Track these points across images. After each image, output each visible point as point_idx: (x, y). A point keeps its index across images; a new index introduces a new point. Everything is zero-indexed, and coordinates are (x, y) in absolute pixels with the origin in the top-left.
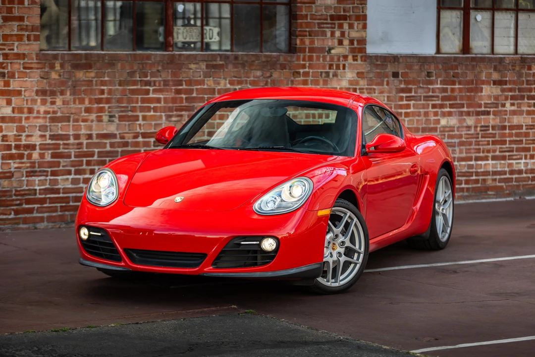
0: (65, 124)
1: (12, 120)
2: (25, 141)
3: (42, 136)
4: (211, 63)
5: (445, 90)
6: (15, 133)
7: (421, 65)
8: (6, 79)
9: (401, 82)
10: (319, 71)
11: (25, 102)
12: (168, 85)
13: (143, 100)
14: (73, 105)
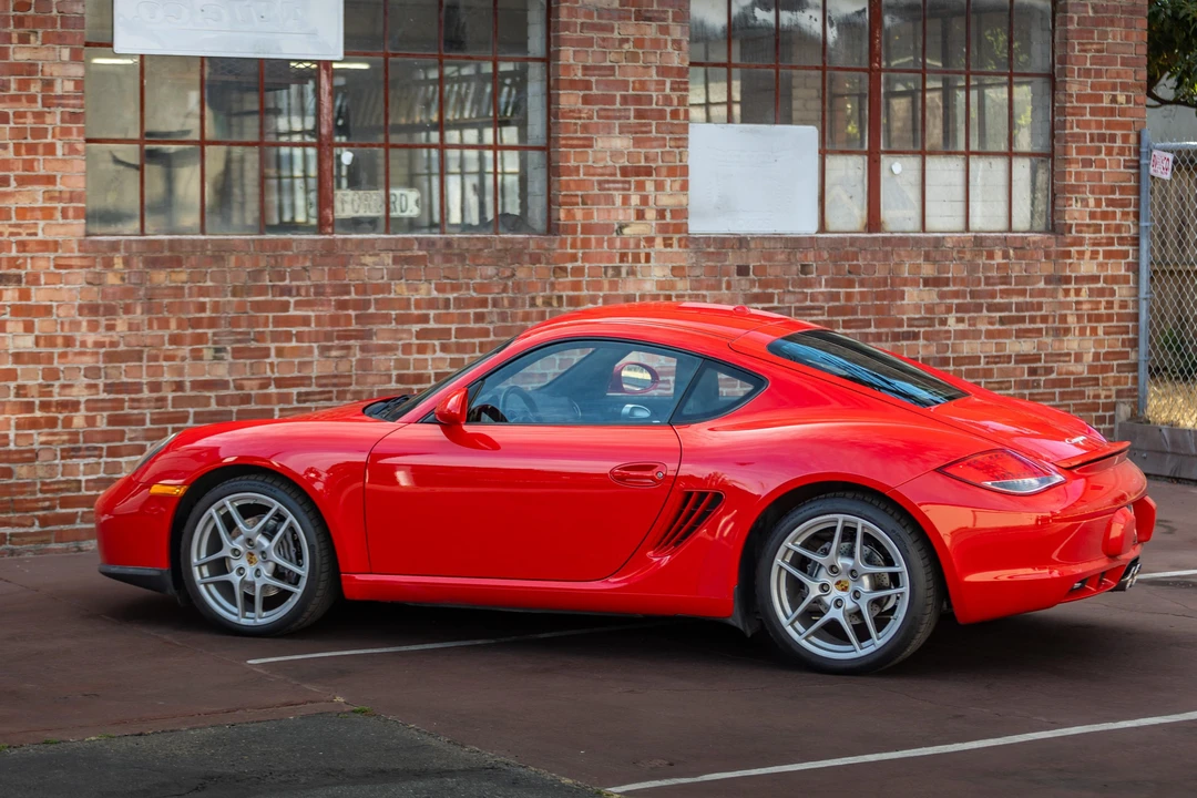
0: (133, 364)
1: (35, 358)
2: (60, 395)
3: (90, 386)
4: (402, 254)
5: (835, 297)
6: (40, 381)
7: (789, 253)
8: (23, 286)
9: (752, 283)
10: (603, 265)
11: (59, 327)
12: (323, 294)
13: (277, 321)
14: (147, 332)
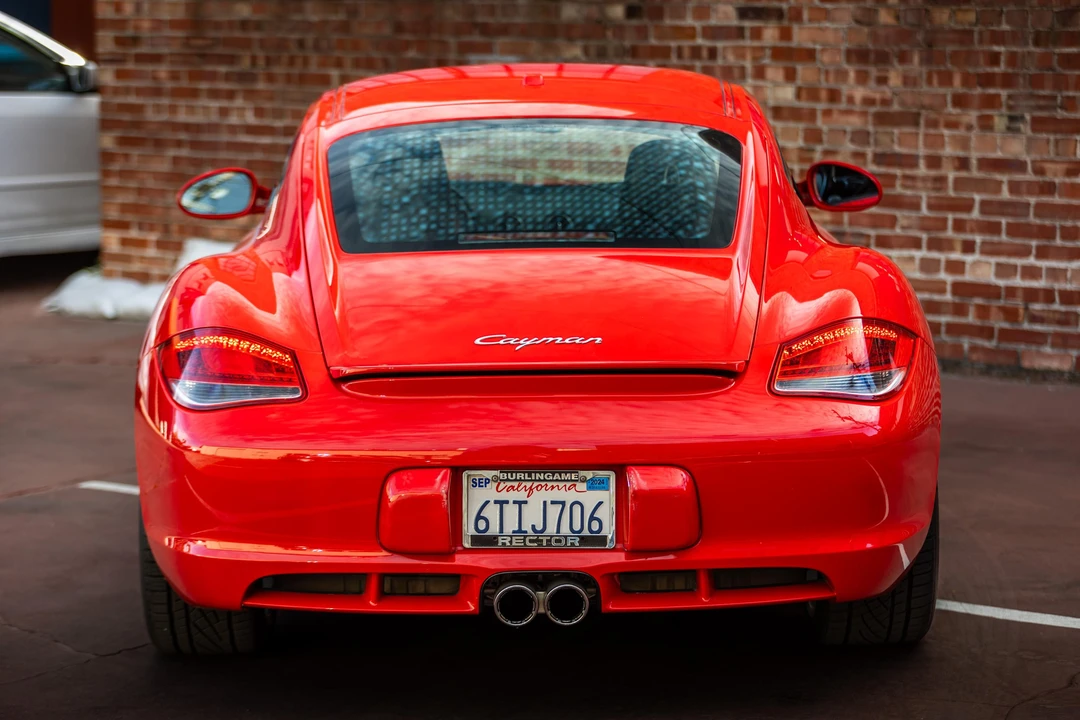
0: (908, 129)
3: (857, 154)
6: (801, 143)
8: (785, 23)
11: (823, 77)
14: (925, 88)
